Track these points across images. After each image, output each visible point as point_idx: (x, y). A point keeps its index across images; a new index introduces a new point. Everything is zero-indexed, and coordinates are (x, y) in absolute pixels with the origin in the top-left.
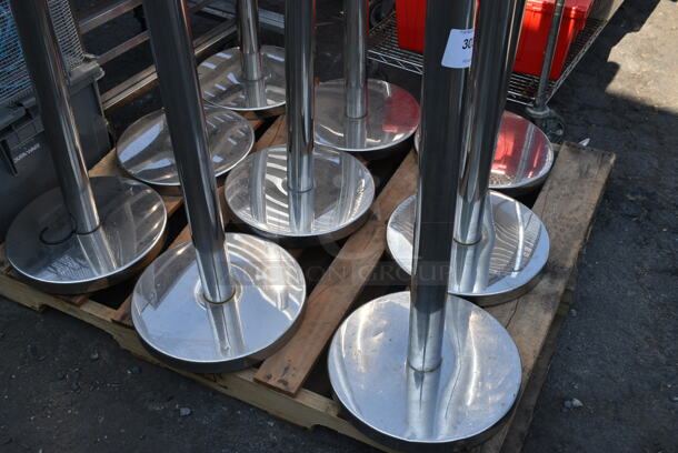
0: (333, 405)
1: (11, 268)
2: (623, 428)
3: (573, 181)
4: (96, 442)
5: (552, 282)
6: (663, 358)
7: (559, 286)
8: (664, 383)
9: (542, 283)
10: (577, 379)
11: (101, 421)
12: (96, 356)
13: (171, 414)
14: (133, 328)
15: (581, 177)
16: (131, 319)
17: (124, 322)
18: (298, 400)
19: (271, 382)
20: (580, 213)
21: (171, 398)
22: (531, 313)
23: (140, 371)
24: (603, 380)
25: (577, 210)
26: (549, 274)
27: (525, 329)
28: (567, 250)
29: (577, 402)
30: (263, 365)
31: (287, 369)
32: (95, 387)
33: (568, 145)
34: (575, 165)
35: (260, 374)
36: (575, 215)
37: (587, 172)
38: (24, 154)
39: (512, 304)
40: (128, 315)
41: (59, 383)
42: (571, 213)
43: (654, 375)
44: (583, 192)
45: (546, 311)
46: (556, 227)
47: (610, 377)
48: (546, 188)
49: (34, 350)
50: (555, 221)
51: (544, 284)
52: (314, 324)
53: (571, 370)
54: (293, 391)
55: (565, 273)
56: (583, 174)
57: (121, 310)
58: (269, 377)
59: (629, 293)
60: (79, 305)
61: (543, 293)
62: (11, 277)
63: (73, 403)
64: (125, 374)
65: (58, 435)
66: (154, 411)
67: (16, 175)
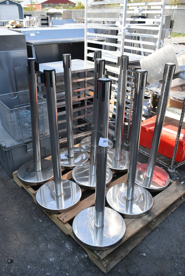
1: (17, 175)
2: (155, 266)
3: (172, 192)
4: (18, 221)
5: (148, 217)
6: (179, 251)
7: (150, 219)
8: (175, 259)
9: (145, 216)
10: (148, 248)
11: (21, 217)
12: (28, 202)
13: (38, 221)
15: (175, 192)
17: (35, 194)
18: (65, 225)
19: (60, 219)
20: (169, 201)
21: (39, 217)
22: (137, 223)
23: (36, 208)
24: (156, 251)
25: (168, 200)
26: (149, 215)
27: (133, 227)
28: (158, 210)
29: (144, 254)
30: (60, 214)
31: (66, 217)
32: (25, 209)
33: (176, 182)
34: (175, 188)
35: (59, 216)
36: (167, 201)
37: (178, 191)
38: (31, 150)
39: (134, 219)
41: (17, 206)
42: (166, 200)
43: (174, 255)
44: (173, 196)
45: (142, 224)
46: (158, 203)
47: (159, 251)
48: (163, 192)
49: (16, 196)
50: (159, 201)
51: (146, 217)
52: (78, 208)
53: (148, 246)
54: (64, 222)
55: (153, 216)
56: (176, 191)
57: (36, 192)
58: (61, 217)
59: (179, 230)
60: (28, 188)
61: (144, 219)
62: (17, 177)
63: (18, 211)
64: (32, 208)
65: (11, 217)
66: (34, 219)
67: (27, 154)
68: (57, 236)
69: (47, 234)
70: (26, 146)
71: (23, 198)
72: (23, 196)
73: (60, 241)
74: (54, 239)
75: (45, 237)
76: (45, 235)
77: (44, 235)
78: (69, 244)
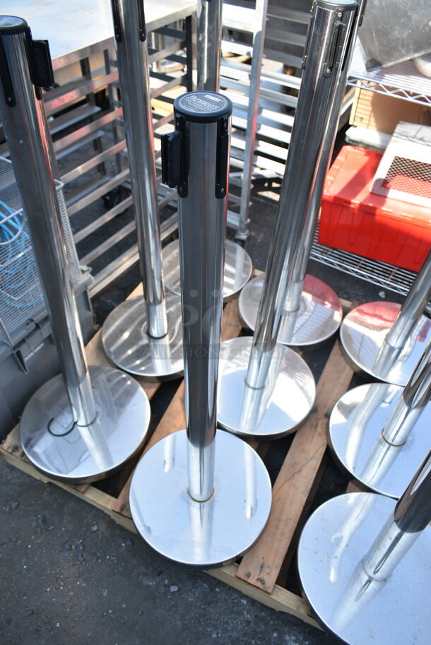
0: (303, 603)
4: (103, 616)
11: (105, 595)
12: (96, 528)
13: (162, 589)
14: (131, 519)
16: (129, 510)
17: (123, 513)
19: (250, 580)
21: (160, 573)
23: (133, 543)
31: (262, 567)
32: (98, 559)
35: (241, 572)
38: (32, 354)
40: (126, 506)
41: (67, 554)
49: (44, 520)
52: (279, 520)
54: (270, 590)
58: (249, 575)
60: (83, 493)
63: (80, 575)
64: (120, 546)
65: (71, 608)
66: (148, 586)
67: (26, 373)
68: (248, 623)
69: (216, 627)
70: (19, 354)
71: (69, 518)
72: (65, 510)
73: (267, 638)
74: (245, 635)
75: (214, 640)
76: (215, 636)
77: (210, 636)
78: (294, 638)
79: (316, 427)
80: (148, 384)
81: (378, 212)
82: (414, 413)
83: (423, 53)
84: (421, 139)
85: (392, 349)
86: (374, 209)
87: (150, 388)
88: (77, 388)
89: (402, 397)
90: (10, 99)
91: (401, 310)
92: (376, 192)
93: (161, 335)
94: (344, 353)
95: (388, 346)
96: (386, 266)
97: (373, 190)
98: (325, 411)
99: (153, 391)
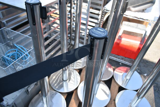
38: (31, 89)
67: (29, 95)
79: (112, 104)
80: (64, 95)
81: (120, 44)
82: (139, 100)
83: (132, 6)
84: (129, 26)
85: (127, 80)
86: (119, 43)
87: (65, 96)
88: (45, 98)
89: (136, 95)
90: (34, 23)
91: (130, 69)
92: (119, 38)
93: (66, 80)
94: (115, 82)
95: (126, 79)
96: (122, 57)
97: (118, 38)
98: (113, 99)
99: (66, 96)
